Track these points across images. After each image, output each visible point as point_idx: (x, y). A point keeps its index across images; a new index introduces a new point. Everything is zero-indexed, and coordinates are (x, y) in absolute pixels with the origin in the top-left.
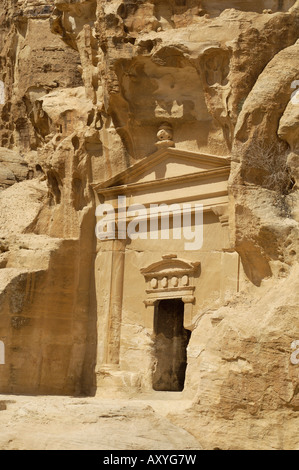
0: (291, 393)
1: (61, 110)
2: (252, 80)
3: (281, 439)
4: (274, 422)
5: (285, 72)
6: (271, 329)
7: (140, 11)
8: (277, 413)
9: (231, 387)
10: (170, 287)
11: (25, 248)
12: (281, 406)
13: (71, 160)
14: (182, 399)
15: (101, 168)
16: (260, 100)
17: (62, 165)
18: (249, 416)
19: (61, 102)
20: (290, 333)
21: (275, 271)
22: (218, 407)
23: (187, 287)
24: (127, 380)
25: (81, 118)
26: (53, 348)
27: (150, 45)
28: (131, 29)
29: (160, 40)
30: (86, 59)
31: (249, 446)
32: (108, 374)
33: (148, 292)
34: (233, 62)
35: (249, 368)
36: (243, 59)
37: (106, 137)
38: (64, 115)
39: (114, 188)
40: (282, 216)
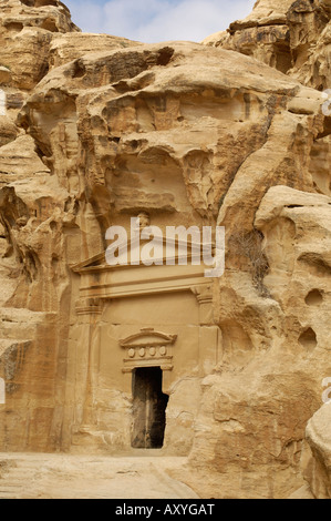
0: (279, 449)
1: (35, 197)
2: (231, 177)
3: (271, 489)
4: (265, 474)
5: (258, 172)
6: (260, 394)
7: (121, 114)
8: (266, 467)
9: (225, 444)
10: (148, 356)
11: (8, 320)
12: (270, 461)
13: (50, 241)
14: (163, 455)
15: (78, 249)
16: (240, 196)
17: (40, 246)
18: (241, 470)
19: (35, 189)
20: (277, 398)
21: (257, 344)
22: (212, 462)
23: (164, 356)
24: (106, 438)
25: (59, 205)
26: (38, 410)
27: (135, 144)
28: (114, 129)
29: (146, 141)
30: (59, 152)
31: (242, 496)
32: (89, 434)
33: (125, 361)
34: (215, 161)
35: (240, 428)
36: (222, 160)
37: (83, 222)
38: (39, 201)
39: (91, 268)
40: (263, 296)
